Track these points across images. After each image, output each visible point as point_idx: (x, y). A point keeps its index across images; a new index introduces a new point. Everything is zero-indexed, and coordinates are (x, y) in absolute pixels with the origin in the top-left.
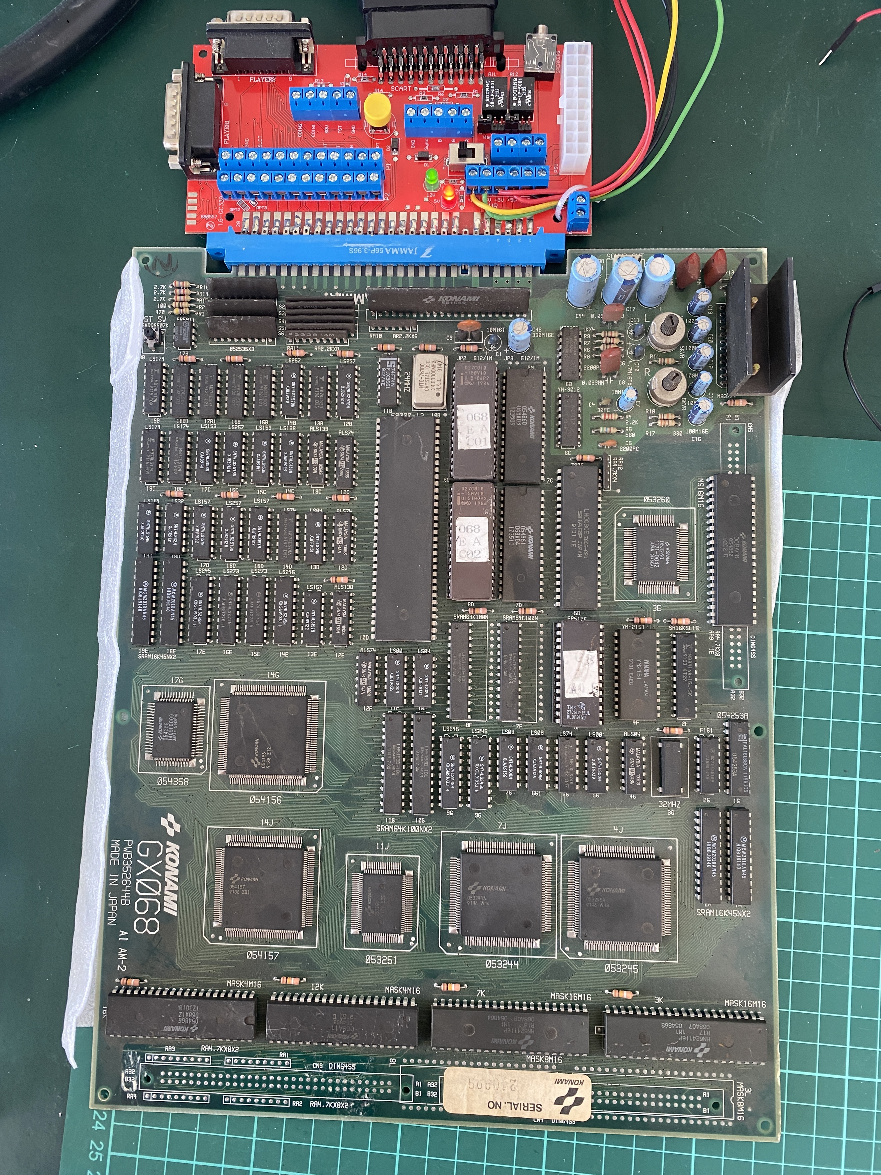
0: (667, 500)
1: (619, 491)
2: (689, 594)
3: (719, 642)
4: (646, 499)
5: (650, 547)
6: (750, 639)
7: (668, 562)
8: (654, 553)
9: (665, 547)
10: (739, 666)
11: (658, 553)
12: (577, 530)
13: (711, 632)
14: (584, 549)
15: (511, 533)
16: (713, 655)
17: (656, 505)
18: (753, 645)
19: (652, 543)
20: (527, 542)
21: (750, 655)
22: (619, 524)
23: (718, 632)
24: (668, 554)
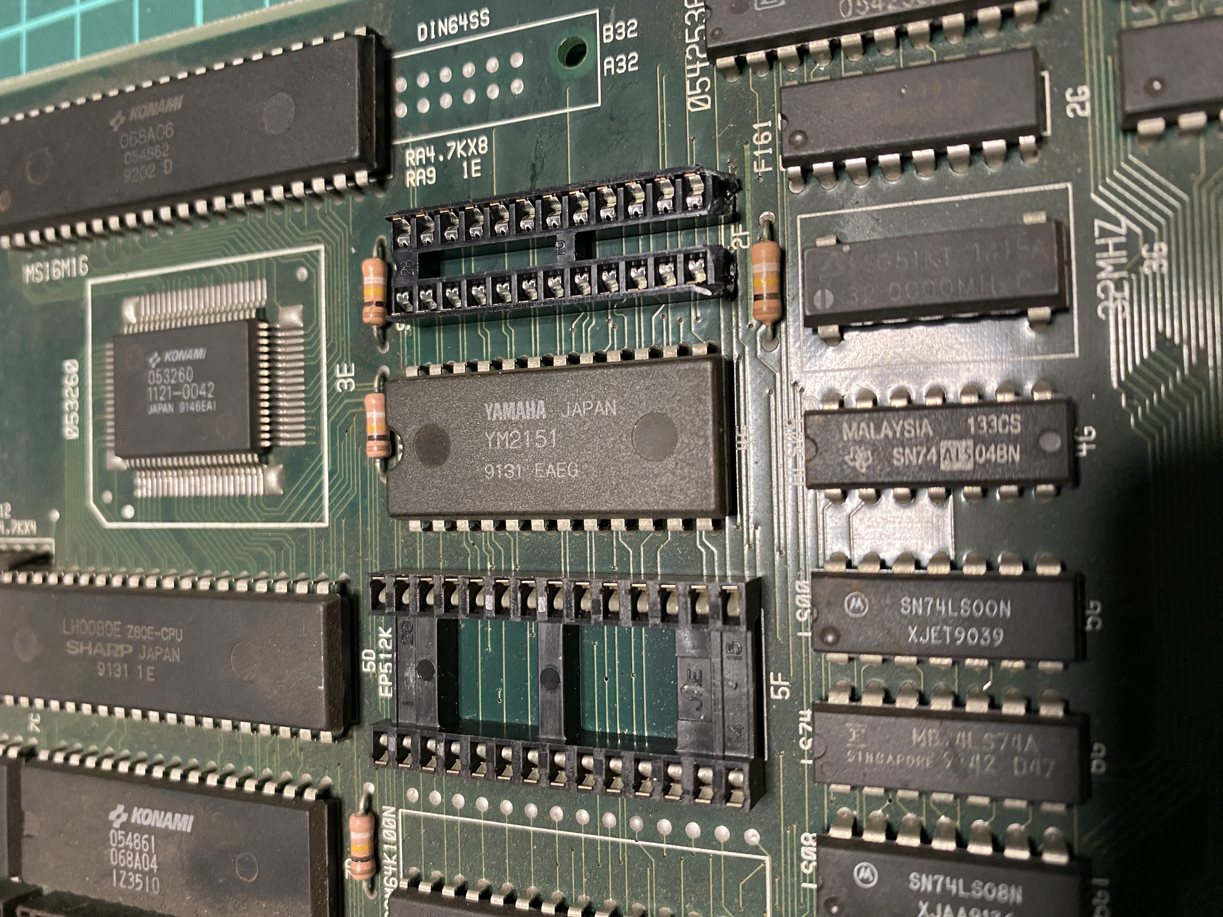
0: (71, 366)
1: (55, 515)
2: (302, 273)
3: (440, 145)
4: (70, 432)
5: (162, 415)
6: (429, 42)
7: (199, 354)
8: (176, 401)
9: (162, 365)
10: (517, 60)
11: (176, 387)
12: (112, 660)
13: (413, 178)
14: (157, 642)
15: (127, 882)
16: (486, 159)
17: (82, 399)
18: (448, 26)
19: (153, 410)
20: (151, 830)
21: (480, 30)
22: (129, 511)
23: (412, 157)
24: (181, 355)
